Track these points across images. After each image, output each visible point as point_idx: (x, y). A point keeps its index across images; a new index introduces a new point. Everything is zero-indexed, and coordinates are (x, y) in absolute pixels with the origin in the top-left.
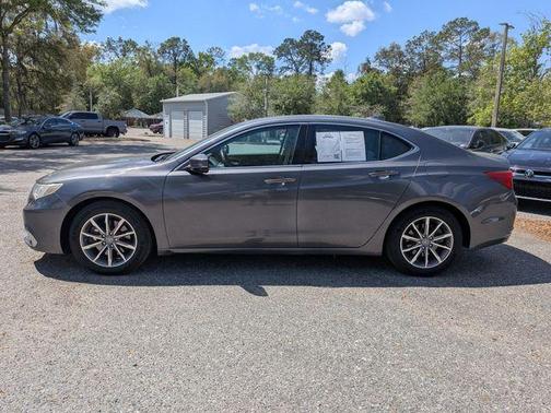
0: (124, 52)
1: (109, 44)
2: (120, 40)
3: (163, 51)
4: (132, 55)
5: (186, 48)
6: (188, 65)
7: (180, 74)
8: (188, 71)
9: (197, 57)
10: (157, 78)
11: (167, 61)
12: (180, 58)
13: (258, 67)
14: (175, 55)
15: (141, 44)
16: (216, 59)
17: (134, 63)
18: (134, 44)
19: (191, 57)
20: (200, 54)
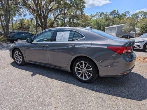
0: (101, 16)
1: (97, 14)
2: (100, 13)
3: (111, 14)
4: (102, 16)
5: (118, 12)
6: (118, 17)
7: (115, 20)
8: (118, 19)
9: (121, 15)
10: (108, 22)
11: (111, 17)
12: (115, 16)
13: (141, 16)
14: (114, 15)
15: (105, 13)
16: (127, 15)
17: (103, 18)
18: (103, 13)
19: (119, 15)
20: (122, 14)
